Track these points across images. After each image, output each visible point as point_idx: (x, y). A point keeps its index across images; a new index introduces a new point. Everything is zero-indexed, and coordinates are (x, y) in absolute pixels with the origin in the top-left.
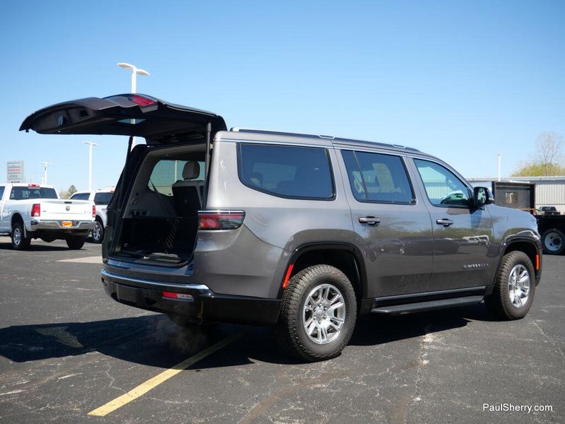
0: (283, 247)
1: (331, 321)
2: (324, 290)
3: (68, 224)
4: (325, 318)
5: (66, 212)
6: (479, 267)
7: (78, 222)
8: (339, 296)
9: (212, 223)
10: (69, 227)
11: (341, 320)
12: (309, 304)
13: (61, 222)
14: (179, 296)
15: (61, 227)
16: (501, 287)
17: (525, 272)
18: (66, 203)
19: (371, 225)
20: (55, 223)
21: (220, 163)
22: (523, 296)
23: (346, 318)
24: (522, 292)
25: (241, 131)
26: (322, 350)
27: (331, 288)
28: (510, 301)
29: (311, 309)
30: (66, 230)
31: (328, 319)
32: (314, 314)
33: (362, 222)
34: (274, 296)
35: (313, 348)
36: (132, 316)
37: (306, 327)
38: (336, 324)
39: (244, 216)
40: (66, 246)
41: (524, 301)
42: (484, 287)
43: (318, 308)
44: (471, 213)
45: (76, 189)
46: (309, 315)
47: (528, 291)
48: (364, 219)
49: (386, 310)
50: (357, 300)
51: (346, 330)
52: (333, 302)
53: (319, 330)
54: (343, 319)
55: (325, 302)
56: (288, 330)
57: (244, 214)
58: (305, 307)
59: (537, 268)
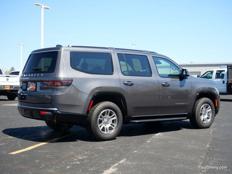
0: (89, 94)
1: (111, 125)
2: (108, 112)
3: (8, 87)
4: (108, 124)
5: (7, 81)
6: (184, 104)
7: (12, 86)
8: (114, 114)
9: (59, 84)
10: (8, 89)
11: (115, 125)
12: (101, 117)
13: (4, 86)
14: (47, 113)
15: (4, 89)
16: (196, 114)
17: (209, 107)
18: (7, 76)
19: (130, 85)
20: (1, 87)
21: (63, 60)
22: (208, 118)
23: (117, 124)
24: (208, 116)
25: (72, 46)
26: (106, 136)
27: (110, 111)
28: (201, 120)
29: (102, 119)
30: (7, 90)
31: (110, 124)
32: (103, 121)
33: (125, 84)
34: (85, 113)
35: (102, 135)
36: (33, 126)
37: (99, 126)
38: (113, 126)
39: (72, 81)
40: (7, 99)
41: (209, 120)
42: (187, 113)
43: (105, 119)
44: (180, 80)
45: (15, 69)
46: (100, 122)
47: (211, 116)
48: (126, 83)
49: (137, 121)
50: (123, 117)
51: (117, 129)
52: (111, 117)
53: (105, 128)
54: (116, 124)
55: (108, 117)
56: (91, 127)
57: (72, 80)
58: (99, 118)
59: (216, 106)
